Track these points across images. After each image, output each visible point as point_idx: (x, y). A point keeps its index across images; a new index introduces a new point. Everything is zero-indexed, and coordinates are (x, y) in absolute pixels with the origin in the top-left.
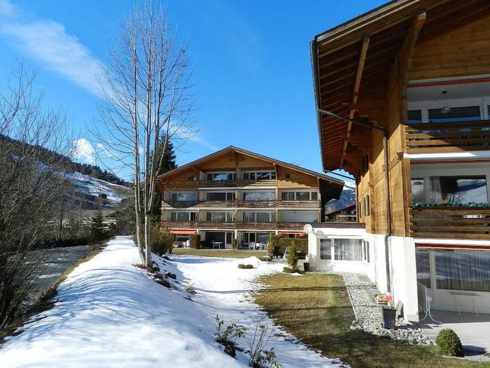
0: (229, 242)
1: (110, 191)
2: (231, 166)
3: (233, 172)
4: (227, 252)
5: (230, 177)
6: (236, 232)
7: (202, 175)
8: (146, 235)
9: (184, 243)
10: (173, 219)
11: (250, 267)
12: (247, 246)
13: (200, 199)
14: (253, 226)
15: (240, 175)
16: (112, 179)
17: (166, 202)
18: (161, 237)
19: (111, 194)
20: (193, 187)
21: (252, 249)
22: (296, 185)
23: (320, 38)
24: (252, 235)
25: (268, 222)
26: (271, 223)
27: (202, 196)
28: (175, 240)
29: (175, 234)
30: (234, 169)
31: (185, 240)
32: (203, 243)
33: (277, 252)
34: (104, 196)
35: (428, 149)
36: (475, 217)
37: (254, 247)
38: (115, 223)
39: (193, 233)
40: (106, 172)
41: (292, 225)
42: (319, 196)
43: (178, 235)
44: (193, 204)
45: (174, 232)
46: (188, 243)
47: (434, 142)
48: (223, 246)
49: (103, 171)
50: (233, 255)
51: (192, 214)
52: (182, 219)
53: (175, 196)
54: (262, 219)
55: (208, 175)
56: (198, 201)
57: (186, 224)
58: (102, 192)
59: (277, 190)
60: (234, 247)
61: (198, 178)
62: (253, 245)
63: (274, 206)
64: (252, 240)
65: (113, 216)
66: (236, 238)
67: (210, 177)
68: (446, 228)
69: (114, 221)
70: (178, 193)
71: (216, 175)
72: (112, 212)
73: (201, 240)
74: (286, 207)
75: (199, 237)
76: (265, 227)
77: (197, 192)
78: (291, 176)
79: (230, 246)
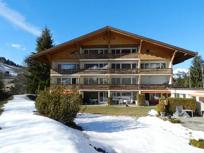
1: (11, 70)
6: (109, 92)
7: (81, 51)
13: (81, 68)
16: (12, 64)
17: (54, 70)
19: (12, 71)
20: (75, 59)
21: (121, 104)
26: (132, 85)
27: (82, 65)
30: (106, 46)
34: (8, 72)
37: (122, 102)
38: (14, 86)
40: (8, 60)
41: (152, 87)
49: (7, 60)
51: (73, 79)
53: (60, 66)
57: (68, 86)
58: (7, 71)
59: (139, 61)
60: (109, 103)
61: (79, 53)
65: (12, 82)
69: (13, 85)
72: (12, 80)
74: (147, 74)
78: (150, 51)
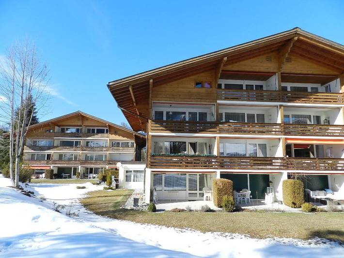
0: (75, 174)
2: (79, 124)
3: (80, 128)
4: (72, 180)
5: (78, 130)
6: (80, 168)
7: (57, 129)
8: (16, 169)
9: (41, 176)
10: (32, 159)
11: (84, 188)
12: (88, 176)
13: (55, 145)
14: (91, 163)
15: (84, 129)
17: (28, 146)
18: (23, 171)
20: (50, 136)
21: (90, 178)
22: (121, 138)
23: (111, 84)
24: (91, 169)
25: (102, 161)
26: (104, 161)
27: (56, 143)
28: (33, 173)
29: (34, 169)
30: (81, 126)
31: (42, 173)
32: (55, 175)
33: (104, 179)
35: (158, 131)
36: (176, 160)
37: (92, 176)
39: (48, 168)
42: (135, 144)
43: (36, 170)
44: (49, 148)
45: (33, 168)
46: (44, 175)
47: (161, 128)
48: (70, 177)
50: (76, 182)
51: (48, 155)
52: (40, 158)
53: (35, 142)
54: (99, 159)
55: (62, 129)
56: (53, 146)
57: (43, 162)
59: (109, 140)
60: (78, 177)
61: (54, 131)
62: (91, 175)
63: (107, 151)
64: (91, 172)
66: (79, 171)
67: (63, 130)
68: (163, 164)
70: (38, 140)
71: (67, 129)
73: (54, 173)
74: (114, 151)
75: (52, 171)
76: (100, 164)
77: (52, 140)
78: (119, 133)
79: (75, 177)
